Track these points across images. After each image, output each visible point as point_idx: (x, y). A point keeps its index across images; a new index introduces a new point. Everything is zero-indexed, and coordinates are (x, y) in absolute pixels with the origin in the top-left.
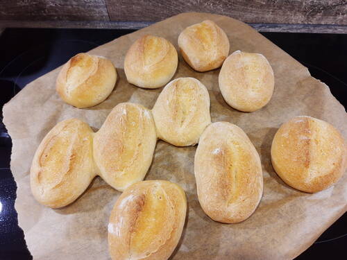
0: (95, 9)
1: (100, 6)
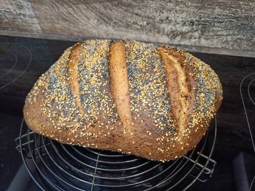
0: (33, 25)
1: (36, 24)
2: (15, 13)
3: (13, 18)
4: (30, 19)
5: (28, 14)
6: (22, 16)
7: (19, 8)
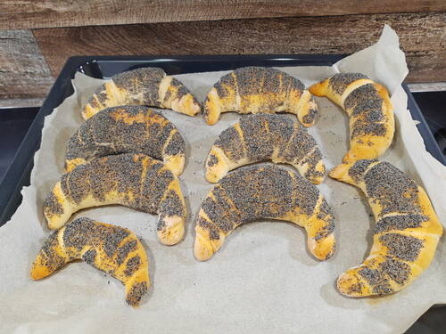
2: (16, 72)
3: (13, 80)
4: (42, 79)
5: (38, 71)
6: (28, 77)
7: (24, 65)
